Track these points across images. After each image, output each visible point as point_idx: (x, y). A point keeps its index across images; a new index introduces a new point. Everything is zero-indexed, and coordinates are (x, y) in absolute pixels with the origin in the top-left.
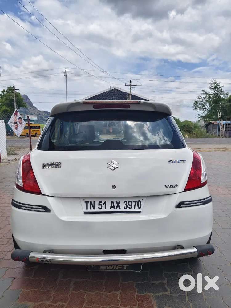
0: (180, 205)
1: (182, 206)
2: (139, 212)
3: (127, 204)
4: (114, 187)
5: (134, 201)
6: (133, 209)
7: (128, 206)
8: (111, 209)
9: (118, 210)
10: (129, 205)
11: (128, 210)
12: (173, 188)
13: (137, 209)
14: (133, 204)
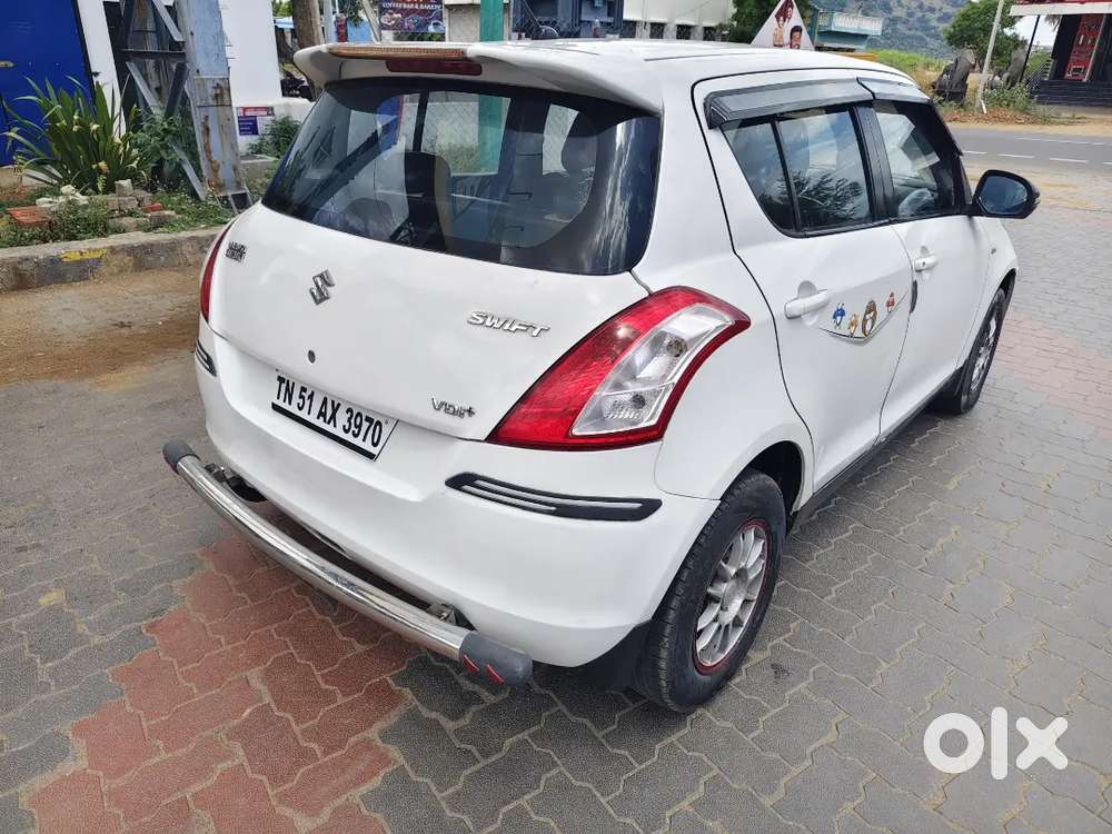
0: (460, 482)
1: (466, 487)
2: (371, 456)
3: (352, 421)
4: (312, 356)
5: (368, 419)
6: (358, 442)
7: (353, 428)
8: (318, 418)
9: (329, 428)
10: (356, 426)
11: (349, 437)
12: (457, 418)
13: (367, 446)
14: (365, 425)
